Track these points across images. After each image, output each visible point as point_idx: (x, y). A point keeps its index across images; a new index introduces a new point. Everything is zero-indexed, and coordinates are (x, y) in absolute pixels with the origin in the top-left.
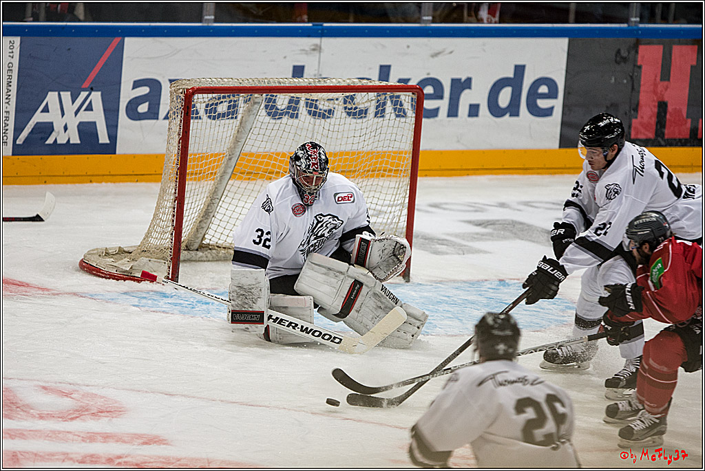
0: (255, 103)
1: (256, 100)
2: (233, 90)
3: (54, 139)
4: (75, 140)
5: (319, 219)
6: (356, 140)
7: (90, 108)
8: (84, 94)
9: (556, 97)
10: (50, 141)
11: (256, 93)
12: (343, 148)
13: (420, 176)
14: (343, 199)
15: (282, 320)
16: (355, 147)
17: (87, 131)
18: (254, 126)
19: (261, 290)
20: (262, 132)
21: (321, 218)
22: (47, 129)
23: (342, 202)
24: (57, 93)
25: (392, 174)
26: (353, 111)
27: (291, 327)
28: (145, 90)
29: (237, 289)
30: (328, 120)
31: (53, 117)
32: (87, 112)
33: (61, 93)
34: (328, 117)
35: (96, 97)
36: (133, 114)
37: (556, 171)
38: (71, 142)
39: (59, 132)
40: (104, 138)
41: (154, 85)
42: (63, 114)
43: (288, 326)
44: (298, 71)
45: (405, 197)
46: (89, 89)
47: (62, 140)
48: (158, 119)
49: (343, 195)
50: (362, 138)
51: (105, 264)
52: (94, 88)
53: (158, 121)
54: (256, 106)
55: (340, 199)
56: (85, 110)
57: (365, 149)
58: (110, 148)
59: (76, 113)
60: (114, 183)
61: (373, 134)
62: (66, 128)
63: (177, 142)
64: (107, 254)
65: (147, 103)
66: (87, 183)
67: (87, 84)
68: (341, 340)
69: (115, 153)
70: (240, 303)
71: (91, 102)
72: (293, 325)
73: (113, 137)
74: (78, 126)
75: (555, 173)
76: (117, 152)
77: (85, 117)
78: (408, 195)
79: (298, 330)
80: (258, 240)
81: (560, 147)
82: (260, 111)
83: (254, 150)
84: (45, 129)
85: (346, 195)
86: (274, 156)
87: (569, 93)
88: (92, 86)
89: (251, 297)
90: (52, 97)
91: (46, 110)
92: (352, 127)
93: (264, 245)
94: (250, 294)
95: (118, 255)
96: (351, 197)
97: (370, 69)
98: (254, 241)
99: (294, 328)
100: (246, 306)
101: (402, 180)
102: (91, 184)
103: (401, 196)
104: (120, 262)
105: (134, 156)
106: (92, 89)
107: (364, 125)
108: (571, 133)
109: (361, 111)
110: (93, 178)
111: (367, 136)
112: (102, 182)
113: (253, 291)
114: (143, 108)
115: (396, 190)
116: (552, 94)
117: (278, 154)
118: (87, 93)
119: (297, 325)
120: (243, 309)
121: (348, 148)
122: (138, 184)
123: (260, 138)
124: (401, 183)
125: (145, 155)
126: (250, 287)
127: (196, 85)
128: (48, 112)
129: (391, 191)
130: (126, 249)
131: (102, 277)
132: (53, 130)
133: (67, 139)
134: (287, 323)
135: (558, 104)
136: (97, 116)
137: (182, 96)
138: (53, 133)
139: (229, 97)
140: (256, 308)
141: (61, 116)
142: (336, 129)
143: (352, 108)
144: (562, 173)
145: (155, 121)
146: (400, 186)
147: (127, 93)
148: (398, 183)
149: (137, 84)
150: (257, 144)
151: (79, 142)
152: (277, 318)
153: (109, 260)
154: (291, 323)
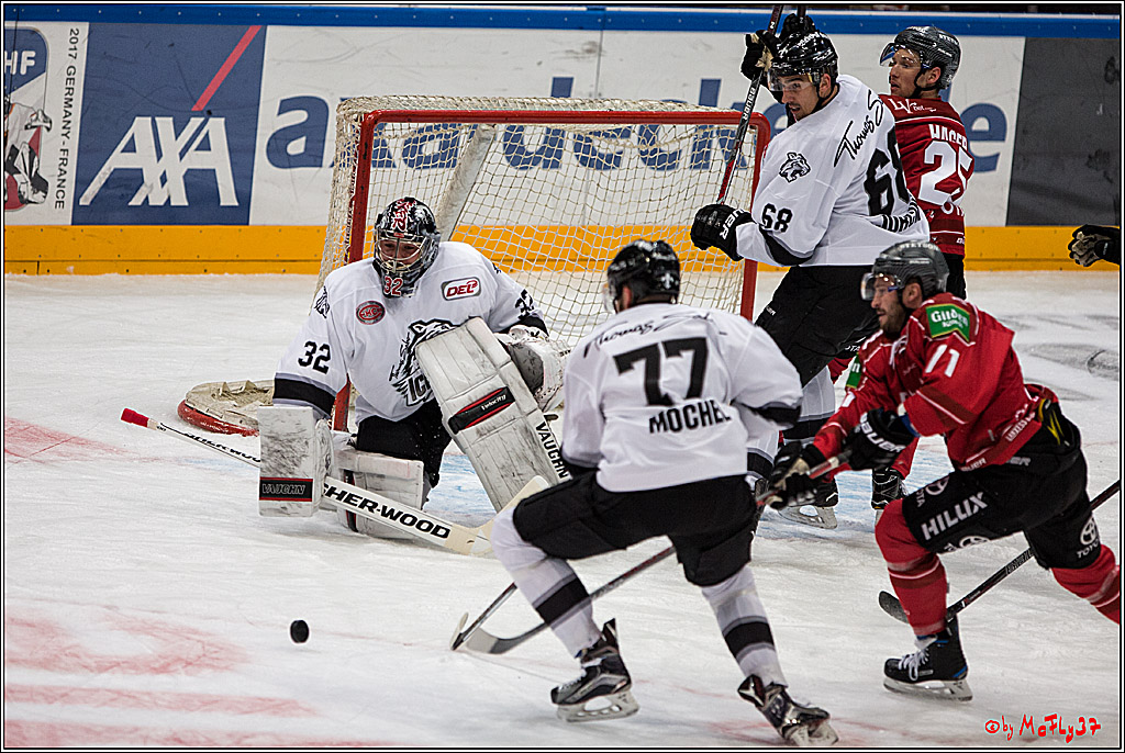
0: (482, 140)
1: (484, 135)
2: (443, 116)
3: (144, 197)
4: (180, 199)
5: (417, 330)
6: (654, 205)
7: (205, 146)
8: (195, 122)
9: (1003, 139)
10: (137, 201)
11: (483, 122)
12: (630, 220)
13: (761, 270)
14: (459, 291)
15: (351, 496)
16: (651, 218)
17: (200, 185)
18: (479, 181)
19: (307, 443)
20: (493, 190)
21: (420, 328)
22: (132, 180)
23: (456, 296)
24: (150, 119)
25: (713, 264)
26: (648, 156)
27: (366, 508)
28: (299, 117)
29: (268, 441)
30: (607, 173)
31: (142, 159)
32: (199, 152)
33: (157, 119)
34: (607, 168)
35: (217, 127)
36: (278, 156)
37: (1001, 264)
38: (172, 204)
39: (152, 187)
40: (228, 198)
41: (316, 107)
42: (159, 155)
43: (362, 506)
44: (562, 87)
45: (735, 305)
46: (205, 113)
47: (157, 200)
48: (321, 166)
49: (457, 285)
50: (664, 203)
51: (219, 409)
52: (213, 112)
53: (322, 169)
54: (483, 144)
55: (452, 291)
56: (197, 149)
57: (668, 223)
58: (239, 215)
59: (182, 155)
60: (244, 273)
61: (682, 196)
62: (164, 180)
63: (347, 205)
64: (226, 394)
65: (304, 139)
66: (198, 273)
67: (201, 105)
68: (448, 531)
69: (248, 224)
70: (273, 464)
71: (207, 134)
72: (370, 504)
73: (244, 197)
74: (184, 177)
75: (999, 269)
76: (250, 223)
77: (197, 160)
78: (739, 302)
79: (377, 514)
80: (306, 359)
81: (1007, 224)
82: (489, 155)
83: (479, 222)
84: (130, 180)
85: (464, 283)
86: (513, 233)
87: (1025, 132)
88: (209, 108)
89: (291, 455)
90: (141, 127)
91: (131, 148)
92: (648, 184)
93: (316, 367)
94: (289, 449)
95: (245, 395)
96: (475, 285)
97: (685, 85)
98: (300, 361)
99: (371, 509)
100: (283, 470)
101: (730, 275)
102: (205, 276)
103: (728, 301)
104: (247, 406)
105: (280, 229)
106: (210, 114)
107: (668, 181)
108: (1026, 200)
109: (663, 158)
110: (209, 266)
111: (673, 200)
112: (223, 273)
113: (293, 444)
114: (296, 147)
115: (719, 292)
116: (996, 133)
117: (520, 229)
118: (202, 119)
119: (375, 505)
120: (279, 476)
121: (640, 220)
122: (285, 275)
123: (489, 200)
124: (728, 280)
125: (298, 228)
126: (289, 438)
127: (382, 108)
128: (135, 151)
129: (710, 294)
130: (258, 386)
131: (218, 432)
132: (143, 182)
133: (166, 197)
134: (360, 502)
135: (1005, 149)
136: (218, 159)
137: (357, 125)
138: (143, 188)
139: (437, 128)
140: (299, 474)
141: (156, 159)
142: (620, 187)
143: (647, 151)
144: (1010, 268)
145: (317, 169)
146: (727, 285)
147: (270, 121)
148: (723, 280)
149: (286, 106)
150: (485, 211)
151: (186, 204)
152: (344, 493)
153: (229, 403)
154: (366, 501)
